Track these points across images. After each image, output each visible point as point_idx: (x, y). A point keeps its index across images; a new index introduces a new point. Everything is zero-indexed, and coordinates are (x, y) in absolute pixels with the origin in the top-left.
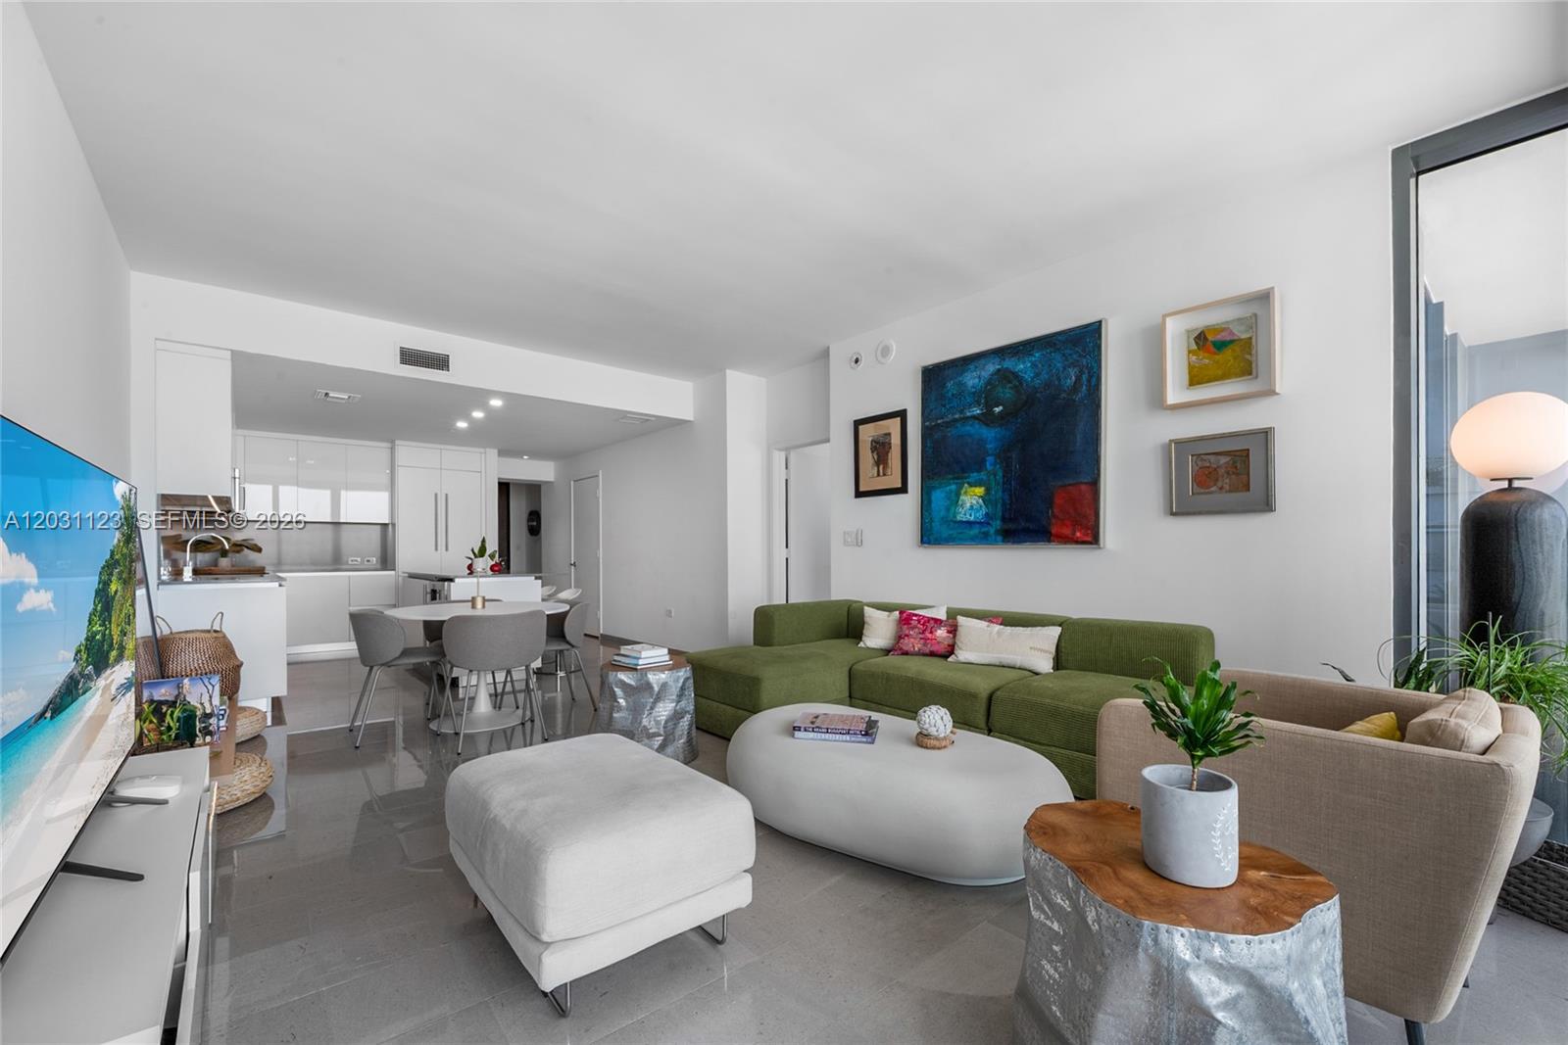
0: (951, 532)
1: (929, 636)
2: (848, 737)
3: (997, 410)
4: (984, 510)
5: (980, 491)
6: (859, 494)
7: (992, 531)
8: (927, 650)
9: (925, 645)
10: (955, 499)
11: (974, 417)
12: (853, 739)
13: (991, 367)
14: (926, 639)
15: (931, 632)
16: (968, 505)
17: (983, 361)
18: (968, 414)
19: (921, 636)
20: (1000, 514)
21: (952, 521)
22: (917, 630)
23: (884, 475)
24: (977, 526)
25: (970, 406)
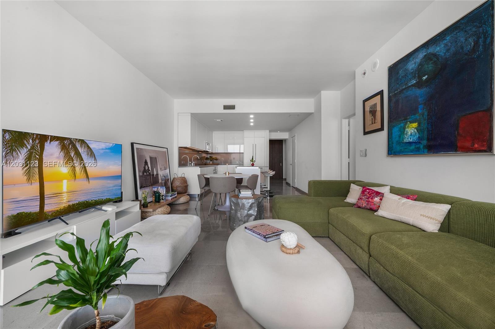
0: (401, 148)
1: (370, 200)
2: (259, 236)
3: (424, 78)
4: (417, 135)
5: (415, 125)
6: (365, 133)
7: (422, 147)
8: (368, 207)
9: (368, 204)
10: (403, 131)
11: (412, 85)
12: (261, 238)
13: (421, 55)
14: (368, 202)
15: (372, 199)
16: (410, 133)
17: (417, 54)
18: (410, 85)
19: (367, 200)
20: (426, 137)
21: (401, 142)
22: (366, 197)
23: (374, 123)
24: (414, 144)
25: (410, 80)
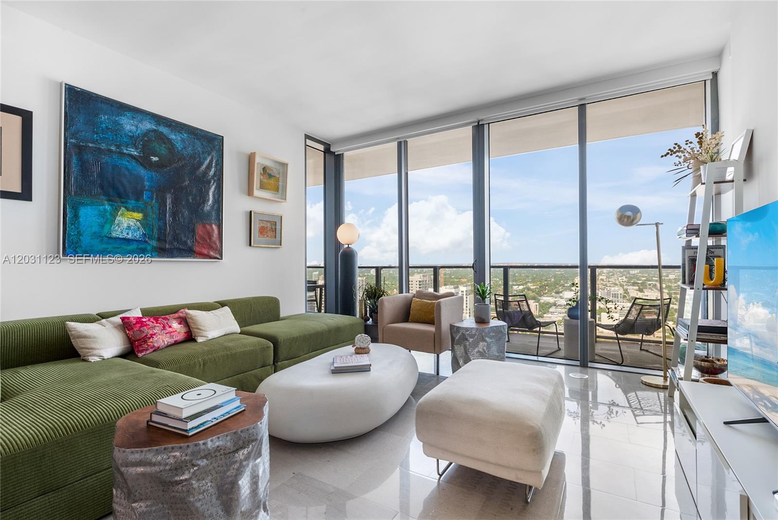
0: (105, 246)
3: (154, 159)
4: (142, 231)
5: (137, 215)
10: (109, 218)
11: (131, 156)
16: (125, 225)
18: (125, 151)
21: (105, 237)
25: (127, 146)
